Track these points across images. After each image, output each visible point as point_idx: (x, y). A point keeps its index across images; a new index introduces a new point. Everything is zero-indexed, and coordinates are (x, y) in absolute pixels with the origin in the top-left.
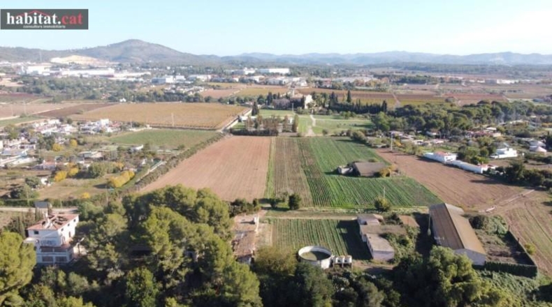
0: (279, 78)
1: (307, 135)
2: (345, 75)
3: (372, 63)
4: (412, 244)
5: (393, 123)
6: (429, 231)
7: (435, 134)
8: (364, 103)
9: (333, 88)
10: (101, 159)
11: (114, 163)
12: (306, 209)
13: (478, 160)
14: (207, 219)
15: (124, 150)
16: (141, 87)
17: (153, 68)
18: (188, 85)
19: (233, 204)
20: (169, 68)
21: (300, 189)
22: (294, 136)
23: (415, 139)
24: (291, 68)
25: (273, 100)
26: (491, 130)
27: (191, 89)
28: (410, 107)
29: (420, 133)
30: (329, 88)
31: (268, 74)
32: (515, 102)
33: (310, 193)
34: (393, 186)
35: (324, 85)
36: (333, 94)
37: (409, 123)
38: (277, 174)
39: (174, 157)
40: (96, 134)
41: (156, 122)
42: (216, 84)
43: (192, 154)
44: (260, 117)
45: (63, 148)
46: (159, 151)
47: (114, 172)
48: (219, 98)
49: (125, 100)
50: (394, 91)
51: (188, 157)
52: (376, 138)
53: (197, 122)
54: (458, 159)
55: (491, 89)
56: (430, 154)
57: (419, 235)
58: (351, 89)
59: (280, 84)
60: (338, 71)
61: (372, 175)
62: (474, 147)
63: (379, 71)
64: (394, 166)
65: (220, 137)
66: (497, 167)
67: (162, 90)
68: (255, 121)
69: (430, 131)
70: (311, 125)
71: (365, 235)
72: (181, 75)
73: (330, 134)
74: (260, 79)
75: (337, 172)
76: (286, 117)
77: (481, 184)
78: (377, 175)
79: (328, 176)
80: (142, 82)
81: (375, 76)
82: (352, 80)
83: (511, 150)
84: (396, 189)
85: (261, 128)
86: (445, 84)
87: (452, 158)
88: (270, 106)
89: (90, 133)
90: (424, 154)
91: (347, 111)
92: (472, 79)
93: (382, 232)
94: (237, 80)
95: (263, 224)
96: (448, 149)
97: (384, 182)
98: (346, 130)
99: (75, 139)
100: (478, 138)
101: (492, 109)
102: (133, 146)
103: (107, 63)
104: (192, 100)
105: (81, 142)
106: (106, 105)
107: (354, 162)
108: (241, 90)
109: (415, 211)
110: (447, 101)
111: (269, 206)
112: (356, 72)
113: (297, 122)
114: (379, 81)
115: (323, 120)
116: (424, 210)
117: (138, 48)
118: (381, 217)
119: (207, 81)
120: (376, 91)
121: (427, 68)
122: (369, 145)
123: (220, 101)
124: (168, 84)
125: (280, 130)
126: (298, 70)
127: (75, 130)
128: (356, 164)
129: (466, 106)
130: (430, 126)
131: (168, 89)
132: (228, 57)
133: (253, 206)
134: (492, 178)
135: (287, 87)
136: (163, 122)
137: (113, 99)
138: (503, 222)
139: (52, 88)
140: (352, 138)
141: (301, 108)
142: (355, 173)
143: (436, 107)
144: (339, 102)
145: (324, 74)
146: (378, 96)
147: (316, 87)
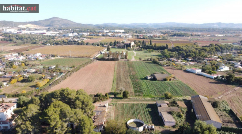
0: (120, 34)
1: (132, 60)
2: (149, 33)
3: (161, 27)
4: (184, 116)
5: (171, 55)
6: (192, 110)
7: (190, 59)
8: (157, 45)
9: (144, 38)
10: (35, 72)
11: (40, 75)
12: (131, 98)
13: (212, 72)
14: (80, 106)
15: (46, 68)
16: (57, 38)
17: (63, 30)
18: (79, 37)
19: (95, 96)
20: (71, 30)
21: (128, 87)
22: (126, 61)
23: (181, 62)
24: (125, 30)
25: (117, 44)
26: (216, 57)
27: (80, 39)
28: (178, 47)
29: (184, 59)
30: (142, 38)
31: (115, 32)
32: (225, 44)
33: (133, 89)
34: (173, 85)
35: (139, 37)
36: (143, 41)
37: (178, 54)
38: (118, 80)
39: (69, 71)
40: (34, 60)
41: (63, 54)
42: (91, 37)
43: (78, 69)
44: (110, 52)
45: (18, 67)
46: (63, 69)
47: (40, 79)
48: (92, 43)
49: (49, 44)
50: (171, 40)
51: (76, 71)
52: (163, 62)
53: (82, 54)
54: (202, 71)
55: (213, 39)
56: (189, 69)
57: (187, 112)
59: (120, 37)
60: (145, 31)
61: (163, 80)
62: (209, 66)
63: (164, 31)
64: (173, 76)
65: (92, 61)
66: (221, 75)
67: (67, 39)
68: (108, 54)
69: (188, 58)
70: (134, 56)
71: (161, 112)
72: (76, 33)
73: (142, 60)
74: (111, 35)
75: (146, 78)
76: (122, 52)
77: (214, 84)
78: (165, 80)
79: (142, 80)
80: (58, 36)
81: (162, 33)
82: (152, 35)
83: (226, 67)
84: (174, 87)
85: (111, 57)
86: (193, 36)
87: (199, 71)
88: (115, 47)
89: (31, 60)
90: (186, 69)
91: (150, 49)
92: (205, 34)
93: (169, 111)
94: (101, 35)
95: (110, 106)
96: (197, 67)
97: (168, 83)
98: (150, 58)
99: (24, 63)
100: (210, 61)
101: (215, 48)
102: (50, 66)
103: (43, 27)
104: (80, 44)
105: (26, 64)
106: (41, 46)
107: (154, 74)
108: (102, 39)
109: (184, 99)
110: (195, 44)
111: (113, 96)
112: (154, 31)
113: (127, 54)
114: (164, 35)
115: (139, 53)
116: (189, 98)
117: (57, 21)
118: (168, 102)
119: (87, 36)
120: (163, 39)
121: (185, 30)
122: (161, 65)
123: (93, 44)
124: (70, 37)
125: (119, 58)
126: (128, 31)
127: (24, 58)
129: (203, 47)
130: (188, 56)
131: (70, 39)
132: (97, 25)
133: (105, 97)
134: (219, 81)
135: (123, 38)
136: (66, 54)
137: (44, 44)
138: (227, 104)
139: (17, 39)
140: (152, 61)
141: (129, 48)
142: (154, 79)
143: (190, 47)
144: (146, 45)
145: (139, 32)
146: (163, 42)
147: (136, 38)
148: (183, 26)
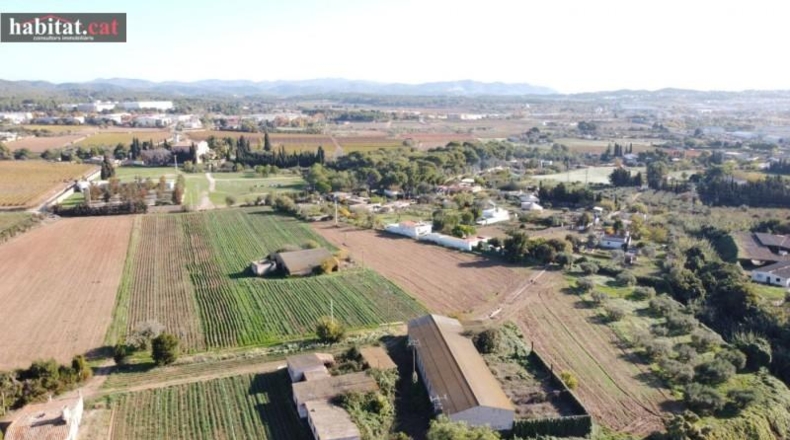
0: (156, 117)
1: (199, 208)
2: (260, 111)
3: (299, 93)
5: (335, 181)
6: (415, 374)
7: (396, 193)
8: (290, 150)
9: (244, 129)
13: (462, 229)
22: (177, 212)
23: (369, 203)
24: (175, 101)
25: (142, 151)
26: (468, 182)
28: (357, 155)
29: (376, 193)
30: (237, 130)
31: (137, 110)
32: (490, 142)
34: (345, 288)
35: (228, 126)
36: (242, 139)
37: (359, 178)
38: (138, 288)
42: (40, 128)
44: (114, 181)
48: (43, 151)
50: (333, 132)
52: (311, 205)
54: (434, 230)
56: (394, 226)
57: (398, 384)
58: (270, 131)
59: (158, 125)
60: (250, 104)
61: (309, 271)
62: (451, 212)
63: (310, 105)
64: (344, 252)
65: (32, 221)
66: (490, 238)
68: (105, 189)
69: (389, 189)
70: (207, 190)
73: (238, 204)
74: (123, 119)
75: (250, 272)
76: (162, 180)
77: (474, 268)
78: (318, 270)
79: (235, 280)
81: (304, 112)
82: (271, 118)
83: (500, 210)
84: (349, 293)
85: (116, 201)
86: (399, 121)
88: (136, 162)
90: (386, 227)
91: (265, 164)
92: (432, 114)
93: (333, 393)
94: (81, 119)
95: (93, 412)
96: (417, 215)
97: (329, 282)
98: (264, 194)
100: (455, 195)
101: (465, 153)
107: (278, 251)
108: (86, 136)
109: (386, 334)
110: (405, 144)
111: (111, 363)
112: (278, 106)
113: (180, 186)
114: (310, 119)
115: (228, 180)
116: (400, 329)
119: (24, 123)
120: (307, 132)
121: (373, 101)
123: (45, 155)
125: (151, 202)
126: (187, 104)
128: (282, 255)
129: (431, 151)
130: (388, 182)
132: (68, 85)
133: (73, 372)
134: (486, 257)
135: (169, 130)
138: (519, 334)
140: (273, 208)
141: (190, 163)
142: (280, 271)
143: (393, 153)
144: (253, 151)
145: (228, 110)
146: (310, 140)
147: (216, 130)
148: (366, 91)
